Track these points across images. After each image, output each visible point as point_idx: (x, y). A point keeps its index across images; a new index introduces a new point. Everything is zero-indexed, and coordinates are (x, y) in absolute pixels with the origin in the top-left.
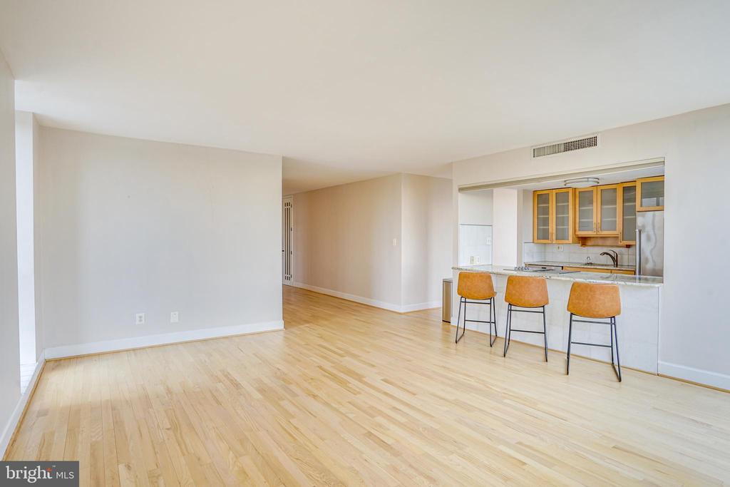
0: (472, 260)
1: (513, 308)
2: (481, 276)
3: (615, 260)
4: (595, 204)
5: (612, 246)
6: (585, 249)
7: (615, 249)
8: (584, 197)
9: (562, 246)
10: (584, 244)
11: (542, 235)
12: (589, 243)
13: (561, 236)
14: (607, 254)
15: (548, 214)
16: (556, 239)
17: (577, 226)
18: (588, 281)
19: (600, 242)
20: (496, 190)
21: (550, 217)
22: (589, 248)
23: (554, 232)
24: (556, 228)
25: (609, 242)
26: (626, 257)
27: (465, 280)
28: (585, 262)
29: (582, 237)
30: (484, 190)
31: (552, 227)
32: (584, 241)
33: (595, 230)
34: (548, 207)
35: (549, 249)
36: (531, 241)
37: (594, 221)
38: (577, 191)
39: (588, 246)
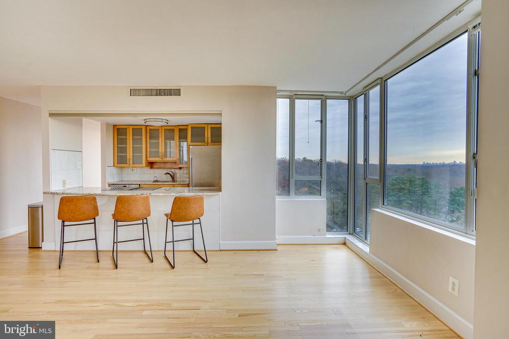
0: (64, 183)
1: (119, 223)
2: (85, 199)
3: (173, 177)
4: (160, 139)
5: (171, 168)
6: (152, 171)
7: (173, 170)
8: (153, 133)
9: (135, 169)
10: (151, 168)
11: (121, 160)
12: (155, 166)
13: (136, 161)
14: (169, 174)
15: (126, 144)
16: (133, 164)
17: (148, 153)
18: (179, 194)
19: (162, 165)
20: (84, 119)
21: (128, 146)
22: (155, 170)
23: (131, 158)
24: (133, 156)
25: (168, 166)
26: (178, 175)
27: (68, 204)
28: (153, 179)
29: (150, 162)
30: (75, 118)
31: (130, 154)
32: (151, 165)
33: (160, 157)
34: (126, 138)
35: (125, 171)
36: (113, 165)
37: (160, 151)
38: (148, 128)
39: (154, 168)
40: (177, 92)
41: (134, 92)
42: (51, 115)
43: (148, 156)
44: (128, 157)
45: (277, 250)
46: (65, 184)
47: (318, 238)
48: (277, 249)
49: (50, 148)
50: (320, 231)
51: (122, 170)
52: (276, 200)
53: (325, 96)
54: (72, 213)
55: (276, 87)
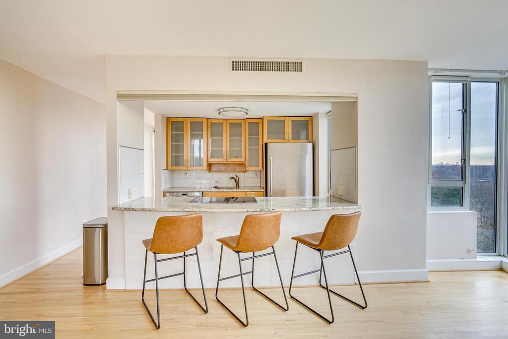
3: (237, 183)
4: (224, 135)
5: (235, 171)
7: (236, 174)
10: (211, 170)
11: (175, 162)
12: (215, 168)
14: (232, 178)
15: (183, 141)
16: (191, 166)
17: (209, 153)
21: (185, 144)
23: (189, 158)
24: (191, 156)
28: (213, 186)
31: (187, 154)
33: (225, 157)
34: (183, 134)
35: (176, 175)
36: (166, 168)
37: (224, 150)
38: (210, 121)
39: (213, 171)
40: (298, 66)
41: (239, 66)
42: (120, 96)
43: (209, 156)
44: (185, 158)
45: (429, 282)
46: (131, 194)
47: (468, 263)
48: (429, 279)
49: (118, 144)
50: (469, 253)
51: (173, 174)
52: (427, 212)
53: (472, 78)
54: (172, 241)
55: (427, 63)
